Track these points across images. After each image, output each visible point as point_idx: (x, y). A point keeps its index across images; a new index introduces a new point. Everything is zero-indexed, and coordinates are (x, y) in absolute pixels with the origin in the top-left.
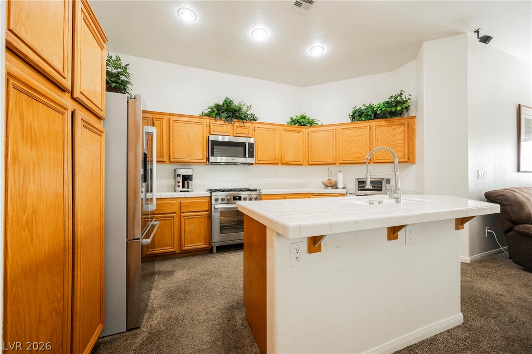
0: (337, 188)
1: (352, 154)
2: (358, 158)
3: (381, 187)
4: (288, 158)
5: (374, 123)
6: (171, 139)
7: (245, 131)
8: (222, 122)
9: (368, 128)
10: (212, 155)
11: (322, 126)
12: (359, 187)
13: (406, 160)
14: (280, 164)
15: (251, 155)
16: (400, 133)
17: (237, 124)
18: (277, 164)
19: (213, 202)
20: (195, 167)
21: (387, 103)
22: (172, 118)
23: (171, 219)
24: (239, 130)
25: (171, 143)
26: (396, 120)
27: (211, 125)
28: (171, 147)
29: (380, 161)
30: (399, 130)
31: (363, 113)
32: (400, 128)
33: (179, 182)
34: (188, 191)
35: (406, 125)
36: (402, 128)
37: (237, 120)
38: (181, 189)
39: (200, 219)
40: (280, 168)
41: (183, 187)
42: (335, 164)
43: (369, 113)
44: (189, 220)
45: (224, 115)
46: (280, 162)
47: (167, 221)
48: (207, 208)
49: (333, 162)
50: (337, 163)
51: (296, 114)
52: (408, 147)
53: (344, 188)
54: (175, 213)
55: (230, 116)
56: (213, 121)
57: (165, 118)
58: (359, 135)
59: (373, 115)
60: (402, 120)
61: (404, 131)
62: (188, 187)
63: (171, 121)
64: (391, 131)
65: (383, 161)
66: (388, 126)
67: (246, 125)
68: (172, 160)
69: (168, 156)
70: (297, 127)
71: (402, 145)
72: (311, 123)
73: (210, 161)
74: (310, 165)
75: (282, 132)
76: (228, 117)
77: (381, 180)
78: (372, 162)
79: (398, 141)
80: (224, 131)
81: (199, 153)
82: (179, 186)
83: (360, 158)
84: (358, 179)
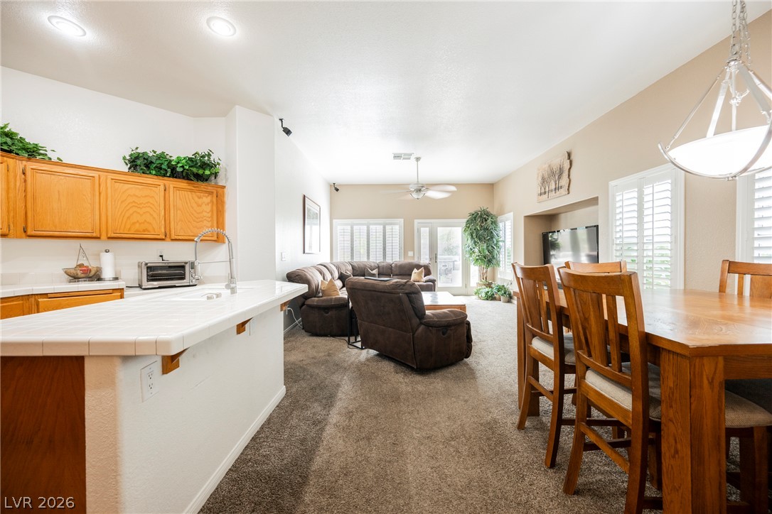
0: (99, 279)
1: (134, 223)
2: (144, 231)
3: (184, 274)
5: (172, 183)
9: (162, 188)
11: (60, 163)
12: (148, 275)
13: (215, 238)
16: (208, 204)
21: (190, 159)
26: (202, 185)
29: (180, 238)
30: (207, 199)
31: (152, 162)
32: (207, 197)
35: (215, 195)
36: (209, 198)
42: (98, 238)
43: (163, 167)
49: (94, 235)
50: (104, 237)
52: (217, 223)
53: (116, 279)
58: (146, 196)
59: (169, 170)
60: (209, 188)
61: (212, 201)
64: (196, 199)
65: (185, 238)
66: (191, 191)
71: (210, 220)
72: (32, 151)
74: (29, 236)
77: (183, 264)
78: (168, 239)
79: (205, 214)
83: (149, 231)
84: (146, 264)
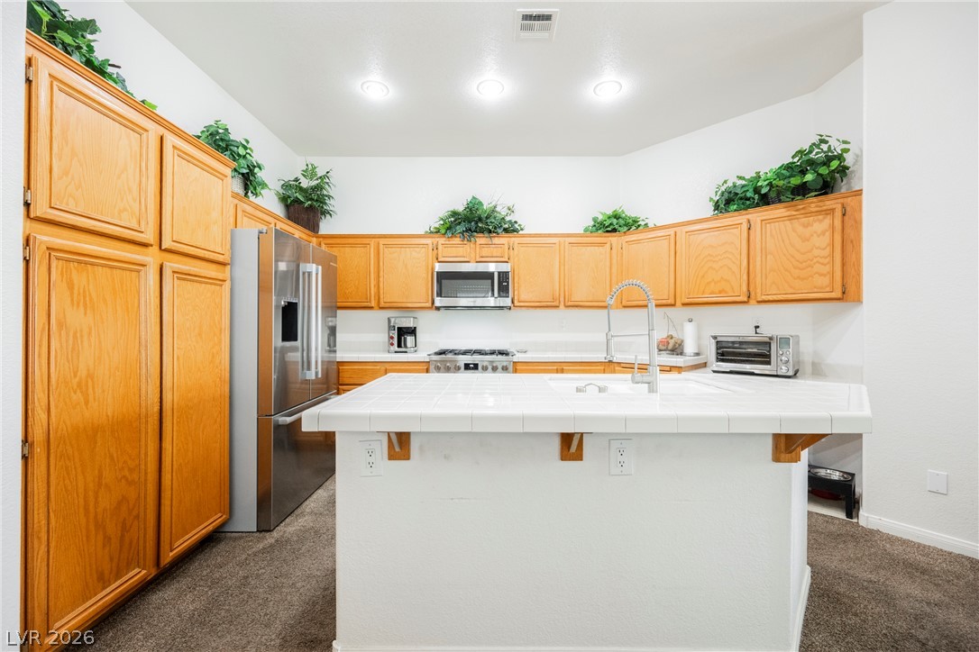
1: (709, 283)
2: (720, 292)
3: (769, 356)
4: (578, 296)
5: (758, 215)
6: (381, 274)
7: (496, 252)
8: (457, 240)
9: (745, 226)
10: (439, 295)
11: (656, 228)
12: (718, 353)
13: (837, 294)
14: (562, 306)
15: (504, 292)
16: (823, 233)
17: (481, 239)
18: (557, 307)
20: (420, 314)
21: (789, 167)
22: (382, 241)
24: (486, 251)
25: (381, 279)
26: (812, 202)
27: (440, 247)
28: (381, 285)
29: (770, 298)
30: (821, 225)
31: (737, 194)
32: (821, 221)
33: (392, 338)
34: (403, 352)
35: (838, 214)
36: (828, 221)
37: (481, 235)
38: (397, 349)
40: (563, 314)
41: (399, 346)
42: (673, 305)
43: (749, 195)
45: (460, 229)
46: (562, 303)
49: (669, 302)
50: (678, 303)
51: (603, 210)
52: (843, 265)
55: (470, 230)
56: (442, 240)
57: (373, 242)
58: (724, 244)
59: (756, 197)
60: (828, 203)
61: (833, 227)
62: (406, 346)
63: (381, 246)
64: (800, 229)
65: (780, 297)
66: (790, 218)
67: (496, 240)
68: (382, 305)
69: (377, 298)
71: (826, 261)
72: (632, 225)
73: (436, 305)
74: (624, 307)
75: (567, 247)
76: (467, 231)
77: (767, 340)
78: (751, 301)
79: (816, 252)
80: (461, 254)
81: (421, 288)
82: (392, 344)
83: (726, 292)
84: (715, 338)
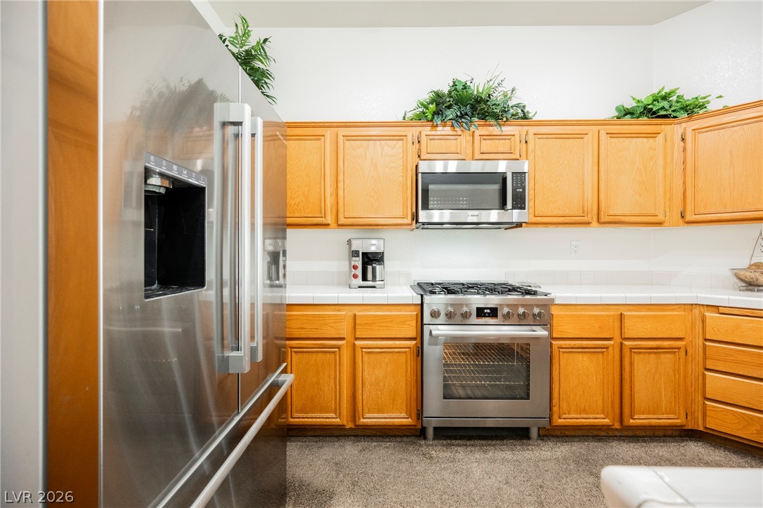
4: (620, 205)
6: (341, 177)
7: (502, 145)
8: (448, 130)
10: (426, 207)
14: (595, 223)
15: (520, 203)
17: (483, 129)
18: (588, 223)
19: (427, 318)
20: (389, 235)
22: (342, 132)
23: (334, 352)
24: (487, 145)
25: (341, 185)
27: (423, 139)
28: (341, 193)
33: (355, 267)
34: (374, 287)
37: (482, 122)
38: (359, 281)
39: (396, 356)
40: (595, 233)
41: (365, 279)
44: (372, 356)
45: (450, 114)
46: (595, 218)
47: (328, 355)
48: (412, 333)
54: (343, 339)
55: (466, 114)
56: (427, 130)
57: (328, 133)
62: (374, 279)
63: (341, 139)
67: (507, 129)
68: (342, 221)
69: (334, 212)
70: (645, 125)
73: (420, 220)
74: (688, 223)
75: (602, 139)
76: (462, 116)
80: (453, 150)
81: (398, 202)
82: (355, 276)
